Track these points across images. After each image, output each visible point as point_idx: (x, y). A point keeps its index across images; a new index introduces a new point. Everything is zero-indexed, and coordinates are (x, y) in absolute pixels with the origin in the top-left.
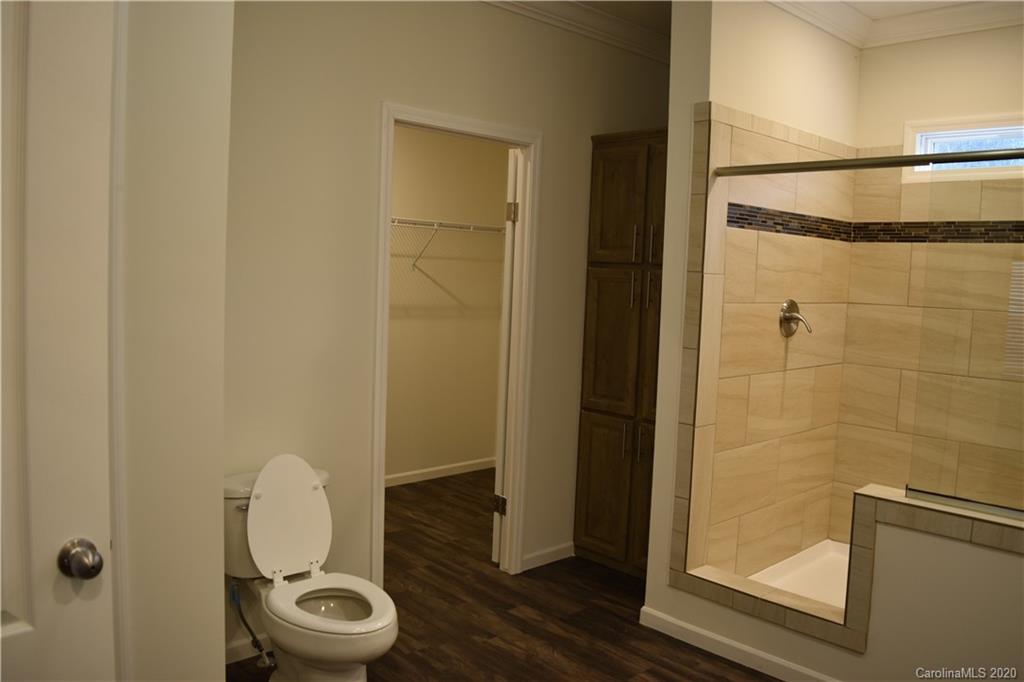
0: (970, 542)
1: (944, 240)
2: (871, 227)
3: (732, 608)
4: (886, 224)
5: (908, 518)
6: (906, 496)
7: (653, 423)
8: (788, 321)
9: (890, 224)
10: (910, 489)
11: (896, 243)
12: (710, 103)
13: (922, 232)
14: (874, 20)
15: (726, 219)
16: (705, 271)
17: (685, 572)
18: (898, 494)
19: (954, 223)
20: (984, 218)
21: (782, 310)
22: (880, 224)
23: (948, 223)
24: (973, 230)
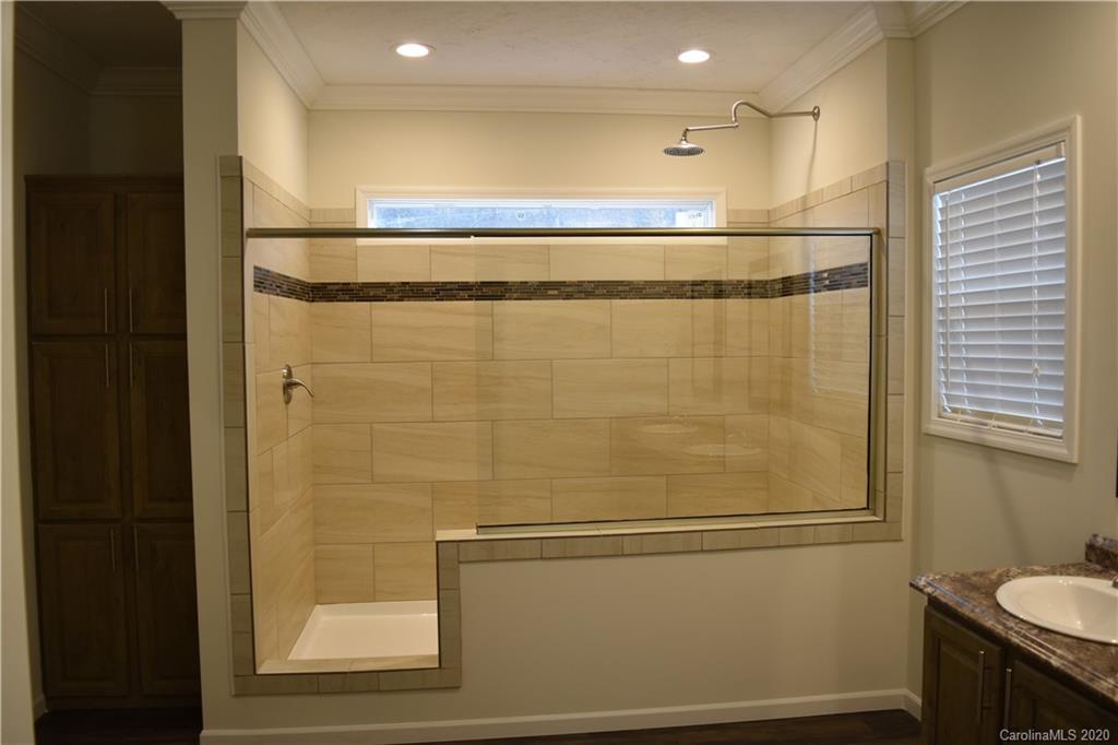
0: (541, 558)
1: (401, 299)
2: (330, 287)
3: (318, 693)
4: (343, 284)
5: (488, 552)
6: (478, 533)
7: (191, 520)
8: (289, 386)
9: (349, 284)
10: (481, 527)
11: (355, 303)
12: (241, 158)
13: (380, 292)
14: (327, 84)
15: (253, 283)
16: (246, 340)
17: (255, 674)
18: (470, 534)
19: (408, 283)
20: (434, 279)
21: (284, 377)
22: (338, 284)
23: (403, 283)
24: (426, 290)
